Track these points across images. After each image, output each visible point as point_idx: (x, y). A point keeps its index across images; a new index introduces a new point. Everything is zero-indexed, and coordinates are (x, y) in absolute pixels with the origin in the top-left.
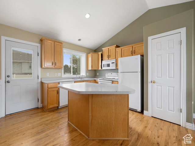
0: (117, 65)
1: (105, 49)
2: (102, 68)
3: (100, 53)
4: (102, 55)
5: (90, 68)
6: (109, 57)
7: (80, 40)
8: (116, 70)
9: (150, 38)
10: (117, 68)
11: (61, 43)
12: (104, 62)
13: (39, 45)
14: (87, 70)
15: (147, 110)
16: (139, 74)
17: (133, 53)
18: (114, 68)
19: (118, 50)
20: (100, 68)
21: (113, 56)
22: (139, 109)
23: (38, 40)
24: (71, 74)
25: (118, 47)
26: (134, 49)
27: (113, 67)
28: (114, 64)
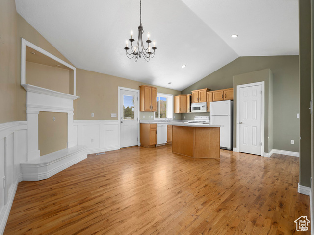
0: (207, 108)
1: (195, 92)
2: (191, 111)
3: (188, 96)
4: (191, 97)
5: (178, 111)
6: (199, 100)
7: (170, 83)
8: (207, 113)
9: (238, 87)
10: (208, 111)
11: (155, 88)
12: (193, 105)
13: (139, 91)
14: (175, 113)
15: (236, 147)
16: (229, 117)
17: (224, 98)
18: (205, 111)
19: (209, 93)
20: (189, 111)
21: (203, 99)
22: (229, 147)
23: (138, 87)
24: (158, 117)
25: (209, 90)
26: (225, 94)
27: (203, 110)
28: (205, 108)
